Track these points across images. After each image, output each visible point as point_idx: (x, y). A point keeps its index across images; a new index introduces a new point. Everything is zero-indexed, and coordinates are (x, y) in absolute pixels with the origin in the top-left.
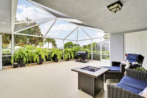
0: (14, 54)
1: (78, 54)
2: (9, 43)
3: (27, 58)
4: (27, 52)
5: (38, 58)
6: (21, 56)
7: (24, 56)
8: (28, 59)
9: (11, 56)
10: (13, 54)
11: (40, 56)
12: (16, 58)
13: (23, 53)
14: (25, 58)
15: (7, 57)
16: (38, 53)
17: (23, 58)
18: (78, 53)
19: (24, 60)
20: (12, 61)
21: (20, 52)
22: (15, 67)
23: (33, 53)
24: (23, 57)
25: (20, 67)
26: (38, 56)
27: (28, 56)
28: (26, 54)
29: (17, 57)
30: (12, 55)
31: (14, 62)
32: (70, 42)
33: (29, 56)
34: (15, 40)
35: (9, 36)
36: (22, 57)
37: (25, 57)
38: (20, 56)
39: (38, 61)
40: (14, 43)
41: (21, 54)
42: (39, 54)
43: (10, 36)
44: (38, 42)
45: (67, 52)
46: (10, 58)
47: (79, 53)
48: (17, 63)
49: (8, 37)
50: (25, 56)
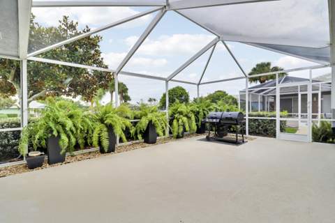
0: (29, 123)
1: (214, 120)
2: (13, 91)
3: (72, 137)
4: (71, 117)
5: (105, 134)
6: (52, 131)
7: (61, 130)
8: (73, 140)
9: (19, 132)
10: (25, 123)
11: (110, 128)
12: (37, 137)
13: (59, 120)
14: (64, 137)
15: (6, 134)
16: (102, 121)
17: (59, 136)
18: (212, 118)
19: (61, 143)
20: (23, 148)
21: (48, 116)
22: (33, 165)
23: (87, 120)
24: (58, 132)
25: (50, 163)
26: (105, 129)
27: (74, 129)
28: (69, 124)
29: (41, 133)
30: (24, 128)
31: (31, 148)
32: (178, 87)
33: (77, 129)
34: (30, 81)
35: (13, 72)
36: (55, 133)
37: (65, 132)
38: (49, 130)
39: (106, 143)
40: (28, 91)
41: (52, 125)
42: (108, 121)
43: (16, 71)
44: (95, 90)
45: (181, 113)
46: (17, 135)
47: (216, 118)
48: (40, 153)
49: (9, 72)
50: (67, 129)
